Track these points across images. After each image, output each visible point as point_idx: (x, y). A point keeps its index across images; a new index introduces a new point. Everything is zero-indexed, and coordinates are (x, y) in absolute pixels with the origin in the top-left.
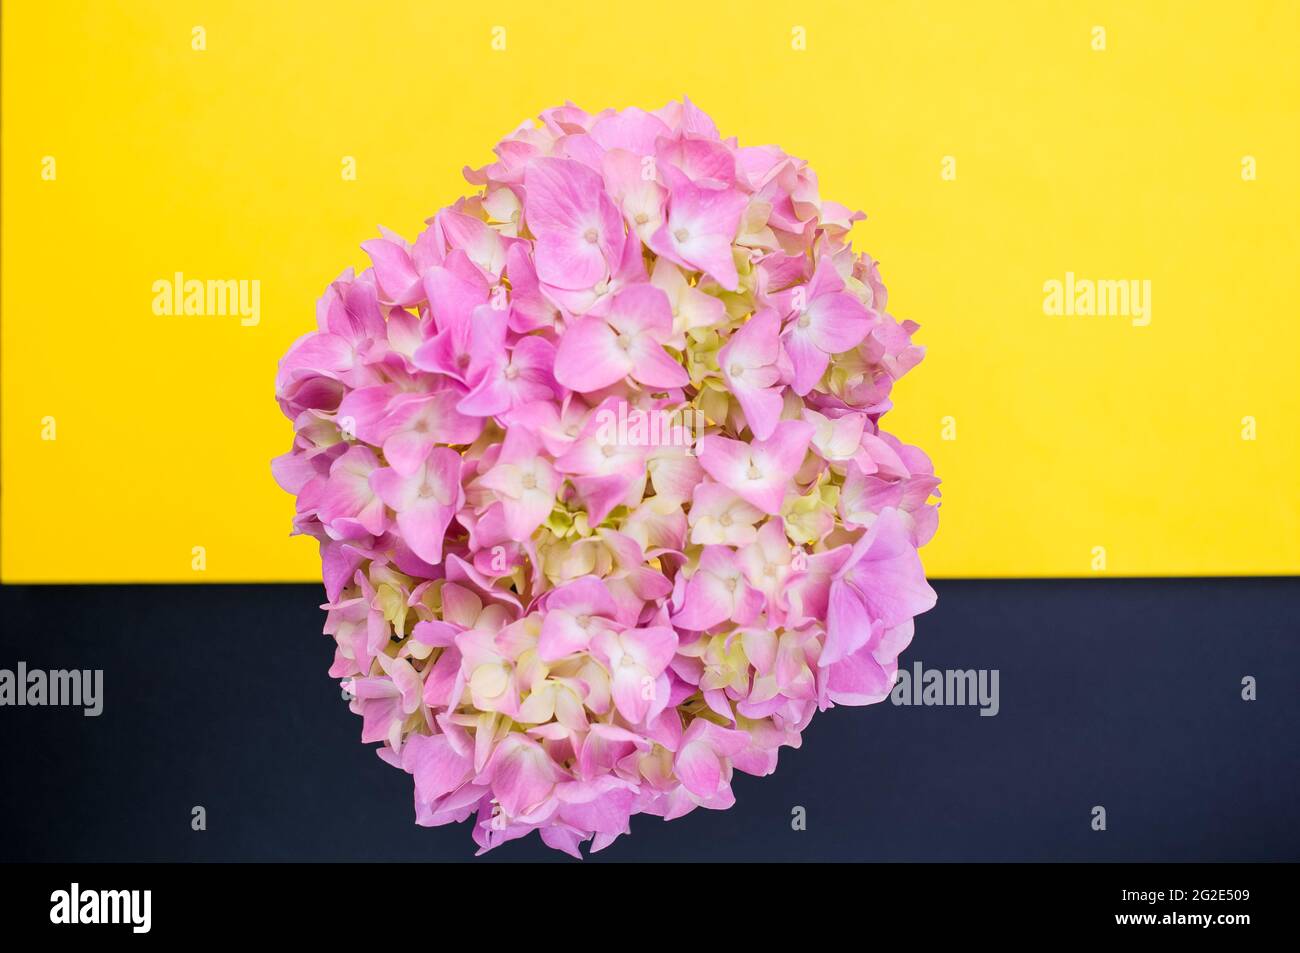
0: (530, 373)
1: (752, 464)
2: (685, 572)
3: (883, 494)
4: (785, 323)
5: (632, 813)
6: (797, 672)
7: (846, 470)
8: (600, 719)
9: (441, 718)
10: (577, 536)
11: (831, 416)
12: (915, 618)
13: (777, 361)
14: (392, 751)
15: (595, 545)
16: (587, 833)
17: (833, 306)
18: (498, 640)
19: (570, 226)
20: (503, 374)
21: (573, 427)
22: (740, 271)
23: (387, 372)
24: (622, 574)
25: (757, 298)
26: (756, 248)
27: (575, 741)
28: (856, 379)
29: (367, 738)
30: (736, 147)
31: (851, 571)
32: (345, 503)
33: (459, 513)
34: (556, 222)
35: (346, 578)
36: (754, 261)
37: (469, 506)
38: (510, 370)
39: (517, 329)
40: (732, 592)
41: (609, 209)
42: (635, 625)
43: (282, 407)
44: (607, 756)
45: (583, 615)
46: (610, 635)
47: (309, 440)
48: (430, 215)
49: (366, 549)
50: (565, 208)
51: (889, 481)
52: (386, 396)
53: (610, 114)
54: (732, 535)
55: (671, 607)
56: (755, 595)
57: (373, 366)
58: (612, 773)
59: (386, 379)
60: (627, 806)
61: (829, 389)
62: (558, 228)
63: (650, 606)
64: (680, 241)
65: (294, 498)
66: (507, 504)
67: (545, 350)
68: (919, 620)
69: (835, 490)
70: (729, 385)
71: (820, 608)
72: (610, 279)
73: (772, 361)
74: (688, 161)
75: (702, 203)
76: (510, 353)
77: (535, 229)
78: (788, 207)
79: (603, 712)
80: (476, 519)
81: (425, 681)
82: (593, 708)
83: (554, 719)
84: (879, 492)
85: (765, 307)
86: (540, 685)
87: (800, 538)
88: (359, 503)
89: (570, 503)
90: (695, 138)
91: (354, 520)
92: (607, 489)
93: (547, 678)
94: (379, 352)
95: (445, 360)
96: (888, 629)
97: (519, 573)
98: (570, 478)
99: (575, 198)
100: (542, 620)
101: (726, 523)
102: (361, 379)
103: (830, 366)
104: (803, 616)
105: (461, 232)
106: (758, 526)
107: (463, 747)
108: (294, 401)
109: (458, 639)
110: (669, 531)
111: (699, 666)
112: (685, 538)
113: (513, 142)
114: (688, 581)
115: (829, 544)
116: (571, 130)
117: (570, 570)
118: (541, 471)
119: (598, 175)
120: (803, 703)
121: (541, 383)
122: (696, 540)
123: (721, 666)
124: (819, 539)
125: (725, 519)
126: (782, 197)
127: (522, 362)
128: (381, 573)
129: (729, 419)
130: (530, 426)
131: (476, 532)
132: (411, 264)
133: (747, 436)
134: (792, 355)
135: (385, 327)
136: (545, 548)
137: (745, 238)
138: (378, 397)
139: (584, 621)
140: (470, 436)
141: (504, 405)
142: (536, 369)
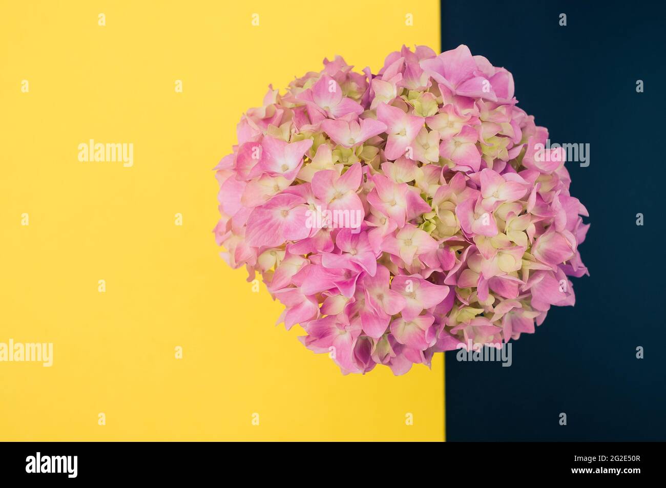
0: (353, 244)
1: (399, 134)
2: (452, 167)
3: (412, 71)
4: (328, 118)
5: (569, 195)
6: (500, 113)
7: (401, 88)
8: (524, 209)
9: (525, 289)
10: (435, 218)
11: (374, 96)
12: (473, 55)
13: (347, 121)
14: (539, 316)
15: (440, 210)
16: (579, 219)
17: (319, 95)
18: (487, 258)
19: (279, 225)
20: (355, 256)
21: (381, 220)
22: (302, 139)
23: (353, 315)
24: (454, 196)
25: (316, 131)
26: (290, 132)
27: (536, 220)
28: (354, 86)
29: (532, 331)
30: (237, 146)
31: (451, 85)
32: (418, 337)
33: (424, 277)
34: (277, 232)
35: (454, 338)
36: (298, 132)
37: (421, 271)
38: (352, 252)
39: (332, 249)
40: (462, 143)
41: (271, 204)
42: (478, 191)
43: (367, 372)
44: (542, 207)
45: (474, 216)
46: (484, 202)
47: (386, 357)
48: (271, 298)
49: (440, 328)
50: (269, 228)
51: (405, 68)
52: (365, 315)
53: (221, 208)
54: (433, 142)
55: (469, 172)
56: (464, 131)
57: (351, 321)
58: (550, 204)
59: (357, 315)
60: (566, 197)
61: (359, 99)
62: (280, 231)
63: (468, 184)
64: (288, 169)
65: (414, 364)
66: (420, 252)
67: (343, 234)
68: (474, 53)
69: (411, 93)
70: (360, 144)
71: (469, 101)
72: (307, 204)
73: (347, 124)
74: (247, 166)
75: (269, 158)
76: (344, 253)
77: (282, 241)
78: (267, 120)
79: (522, 207)
80: (427, 268)
81: (505, 298)
82: (520, 212)
83: (525, 231)
84: (411, 73)
85: (321, 127)
86: (509, 237)
87: (435, 109)
88: (417, 330)
89: (419, 222)
90: (236, 163)
91: (427, 332)
92: (413, 203)
93: (506, 234)
94: (344, 318)
95: (348, 284)
96: (478, 69)
97: (454, 248)
98: (407, 221)
99: (266, 221)
100: (477, 235)
101: (428, 147)
102: (357, 327)
103: (348, 97)
104: (473, 108)
105: (281, 280)
106: (429, 130)
107: (539, 277)
108: (366, 364)
109: (486, 278)
110: (431, 175)
111: (497, 161)
112: (435, 165)
113: (235, 256)
114: (457, 164)
115: (438, 95)
116: (229, 226)
117: (452, 222)
118: (403, 236)
119: (255, 210)
120: (514, 112)
121: (358, 238)
122: (437, 160)
123: (498, 150)
124: (435, 100)
125: (425, 147)
126: (262, 123)
127: (348, 247)
128: (452, 320)
129: (375, 146)
130: (381, 241)
131: (434, 269)
132: (296, 307)
133: (384, 135)
134: (343, 115)
135: (330, 317)
136: (440, 235)
137: (286, 136)
138: (366, 318)
139: (477, 216)
140: (386, 272)
141: (370, 255)
142: (352, 240)
